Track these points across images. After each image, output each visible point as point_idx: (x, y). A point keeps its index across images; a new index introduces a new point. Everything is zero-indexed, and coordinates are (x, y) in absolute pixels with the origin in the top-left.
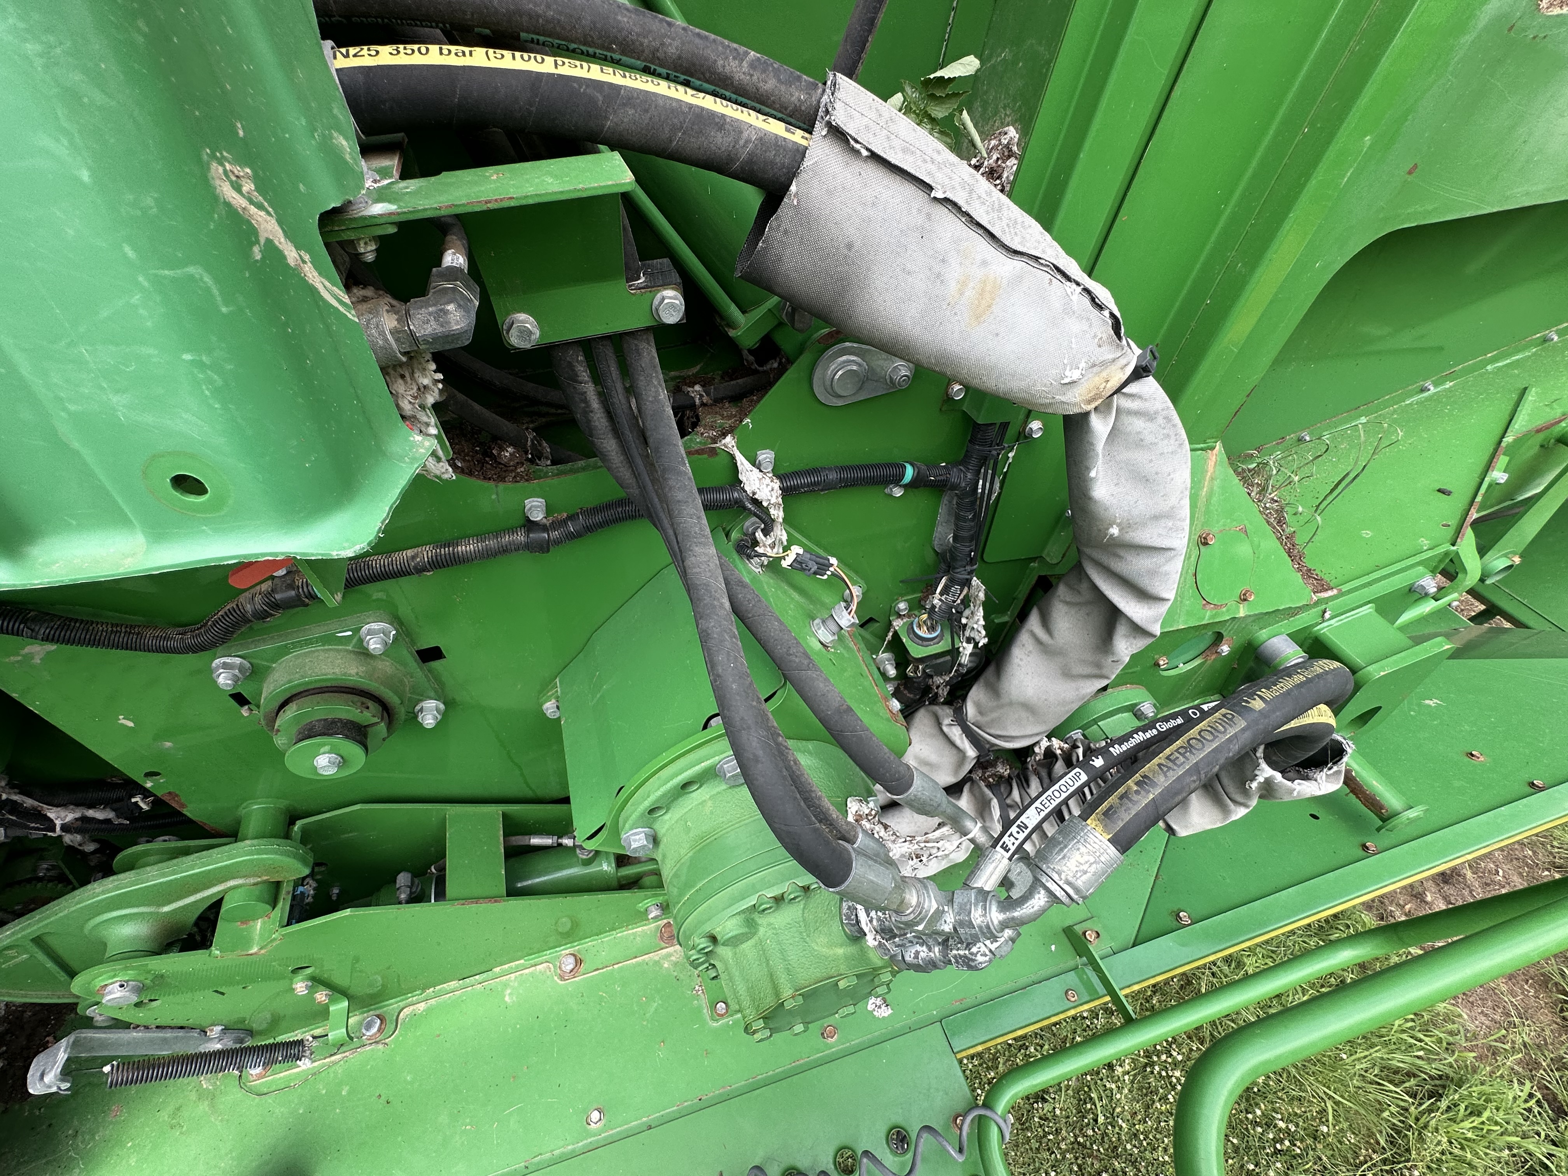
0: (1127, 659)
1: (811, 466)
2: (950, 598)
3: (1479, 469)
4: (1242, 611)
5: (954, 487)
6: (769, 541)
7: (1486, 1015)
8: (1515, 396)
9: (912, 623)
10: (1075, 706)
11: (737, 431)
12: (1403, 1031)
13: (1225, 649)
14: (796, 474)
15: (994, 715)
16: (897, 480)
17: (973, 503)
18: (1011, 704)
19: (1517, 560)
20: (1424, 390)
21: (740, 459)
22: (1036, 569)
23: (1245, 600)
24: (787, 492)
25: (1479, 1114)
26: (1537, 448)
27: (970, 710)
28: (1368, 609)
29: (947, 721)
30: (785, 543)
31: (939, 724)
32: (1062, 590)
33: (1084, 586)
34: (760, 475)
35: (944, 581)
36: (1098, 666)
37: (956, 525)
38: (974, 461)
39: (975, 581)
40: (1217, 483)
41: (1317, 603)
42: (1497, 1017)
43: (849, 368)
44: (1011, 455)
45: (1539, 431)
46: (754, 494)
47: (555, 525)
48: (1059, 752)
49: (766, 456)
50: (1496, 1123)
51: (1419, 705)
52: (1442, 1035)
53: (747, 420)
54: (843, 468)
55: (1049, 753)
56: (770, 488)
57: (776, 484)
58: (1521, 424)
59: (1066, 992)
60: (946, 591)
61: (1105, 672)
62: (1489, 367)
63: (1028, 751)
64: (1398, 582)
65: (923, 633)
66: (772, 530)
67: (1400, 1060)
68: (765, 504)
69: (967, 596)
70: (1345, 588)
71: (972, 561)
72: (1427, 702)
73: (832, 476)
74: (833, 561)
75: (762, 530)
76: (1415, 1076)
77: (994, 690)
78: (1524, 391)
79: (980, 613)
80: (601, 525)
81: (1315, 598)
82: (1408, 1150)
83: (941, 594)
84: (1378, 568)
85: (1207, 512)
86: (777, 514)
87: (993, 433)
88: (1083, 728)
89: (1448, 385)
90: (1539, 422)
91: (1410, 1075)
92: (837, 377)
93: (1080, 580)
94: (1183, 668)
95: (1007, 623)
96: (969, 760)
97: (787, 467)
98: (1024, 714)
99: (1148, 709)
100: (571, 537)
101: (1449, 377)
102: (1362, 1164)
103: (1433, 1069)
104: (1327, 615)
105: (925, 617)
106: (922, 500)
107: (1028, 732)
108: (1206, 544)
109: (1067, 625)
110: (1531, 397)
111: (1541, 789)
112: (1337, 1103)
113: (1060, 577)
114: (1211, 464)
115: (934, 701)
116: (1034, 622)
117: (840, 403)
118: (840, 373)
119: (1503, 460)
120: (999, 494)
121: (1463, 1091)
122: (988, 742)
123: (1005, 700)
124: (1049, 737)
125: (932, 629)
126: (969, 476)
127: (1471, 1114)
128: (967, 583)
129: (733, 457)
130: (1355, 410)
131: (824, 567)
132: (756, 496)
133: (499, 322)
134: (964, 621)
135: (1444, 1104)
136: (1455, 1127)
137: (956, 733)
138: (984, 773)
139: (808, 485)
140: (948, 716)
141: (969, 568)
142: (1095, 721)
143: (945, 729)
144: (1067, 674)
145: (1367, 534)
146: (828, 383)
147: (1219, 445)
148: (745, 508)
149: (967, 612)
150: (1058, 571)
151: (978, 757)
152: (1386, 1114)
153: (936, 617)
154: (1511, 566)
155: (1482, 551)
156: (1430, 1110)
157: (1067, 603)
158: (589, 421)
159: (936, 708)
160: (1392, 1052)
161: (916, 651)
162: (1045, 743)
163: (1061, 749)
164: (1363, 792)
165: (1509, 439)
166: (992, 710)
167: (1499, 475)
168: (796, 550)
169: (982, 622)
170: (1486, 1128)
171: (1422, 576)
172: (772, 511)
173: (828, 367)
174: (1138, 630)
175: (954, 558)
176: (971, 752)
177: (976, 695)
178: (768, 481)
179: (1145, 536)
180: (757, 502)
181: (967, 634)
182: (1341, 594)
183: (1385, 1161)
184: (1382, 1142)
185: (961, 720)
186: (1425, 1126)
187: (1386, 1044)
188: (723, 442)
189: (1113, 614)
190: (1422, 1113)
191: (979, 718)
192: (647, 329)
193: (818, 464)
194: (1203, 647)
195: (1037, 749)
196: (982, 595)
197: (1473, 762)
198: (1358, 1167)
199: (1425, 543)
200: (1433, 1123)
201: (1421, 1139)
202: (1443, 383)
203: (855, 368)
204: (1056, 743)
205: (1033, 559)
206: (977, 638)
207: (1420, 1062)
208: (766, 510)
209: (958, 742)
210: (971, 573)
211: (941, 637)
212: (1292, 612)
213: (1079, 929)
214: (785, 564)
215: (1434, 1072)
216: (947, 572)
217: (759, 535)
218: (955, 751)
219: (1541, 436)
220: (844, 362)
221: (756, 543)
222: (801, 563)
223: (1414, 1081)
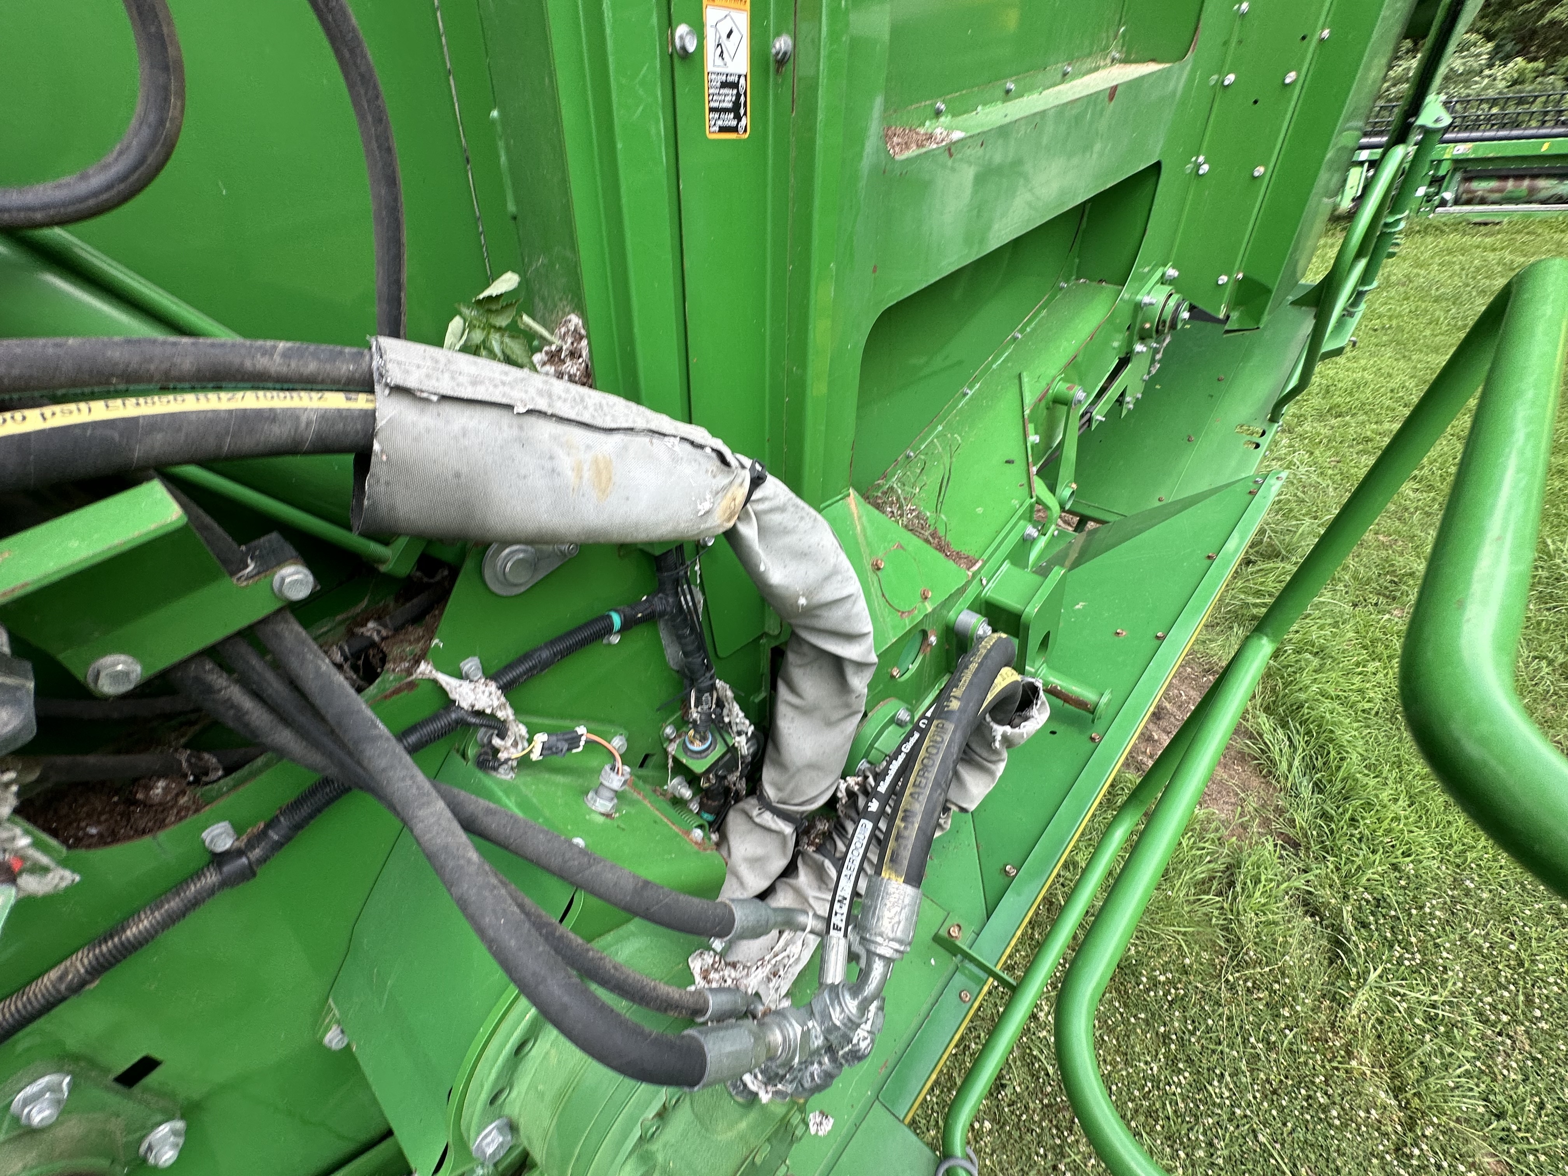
0: (866, 690)
1: (521, 653)
2: (705, 707)
3: (1021, 437)
4: (929, 607)
5: (662, 614)
6: (509, 741)
7: (1227, 803)
8: (1017, 381)
9: (684, 743)
10: (848, 747)
11: (429, 655)
12: (1192, 848)
13: (933, 639)
14: (510, 667)
15: (791, 786)
16: (609, 630)
17: (685, 619)
18: (799, 770)
19: (1074, 486)
20: (965, 394)
21: (444, 679)
22: (766, 645)
23: (926, 598)
24: (506, 689)
25: (1260, 882)
26: (1045, 411)
27: (770, 792)
28: (1007, 565)
29: (755, 812)
30: (527, 736)
31: (750, 818)
32: (791, 657)
33: (805, 649)
34: (472, 686)
35: (693, 694)
36: (847, 705)
37: (680, 643)
38: (669, 587)
39: (719, 683)
40: (864, 519)
41: (974, 575)
42: (1233, 800)
43: (515, 558)
44: (697, 568)
45: (1040, 400)
46: (473, 706)
47: (251, 844)
48: (856, 788)
49: (471, 665)
50: (1271, 880)
51: (1074, 611)
52: (1212, 836)
53: (436, 641)
54: (552, 643)
55: (850, 793)
56: (487, 694)
57: (493, 687)
58: (1029, 400)
59: (960, 996)
60: (698, 703)
61: (855, 708)
62: (994, 366)
63: (834, 799)
64: (1013, 539)
65: (697, 746)
66: (507, 730)
67: (1201, 872)
68: (488, 711)
69: (718, 699)
70: (985, 557)
71: (708, 668)
72: (1077, 607)
73: (545, 654)
74: (581, 730)
75: (498, 735)
76: (1214, 878)
77: (781, 765)
78: (1020, 376)
79: (736, 708)
80: (311, 816)
81: (970, 574)
82: (1239, 939)
83: (696, 706)
84: (998, 533)
85: (869, 544)
86: (506, 713)
87: (672, 559)
88: (866, 756)
89: (977, 386)
90: (1038, 394)
91: (1212, 879)
92: (507, 569)
93: (800, 644)
94: (913, 668)
95: (765, 699)
96: (789, 838)
97: (496, 665)
98: (814, 774)
99: (904, 715)
100: (278, 846)
101: (976, 380)
102: (1221, 971)
103: (1219, 866)
104: (984, 582)
105: (692, 732)
106: (641, 637)
107: (824, 787)
108: (879, 569)
109: (809, 683)
110: (1025, 379)
111: (1164, 638)
112: (1184, 934)
113: (786, 643)
114: (853, 506)
115: (738, 798)
116: (783, 691)
117: (523, 589)
118: (509, 565)
119: (1031, 428)
120: (705, 601)
121: (1243, 870)
122: (797, 812)
123: (793, 769)
124: (844, 777)
125: (703, 739)
126: (671, 600)
127: (1255, 884)
128: (713, 687)
129: (435, 682)
130: (931, 423)
131: (574, 741)
132: (476, 708)
133: (80, 676)
134: (727, 720)
135: (1238, 889)
136: (1253, 901)
137: (767, 819)
138: (809, 838)
139: (525, 673)
140: (754, 806)
141: (708, 675)
142: (871, 746)
143: (757, 820)
144: (830, 724)
145: (980, 510)
146: (501, 577)
147: (851, 491)
148: (469, 725)
149: (725, 711)
150: (783, 639)
151: (796, 829)
152: (1214, 921)
153: (701, 729)
154: (1073, 493)
155: (1052, 489)
156: (1234, 899)
157: (800, 666)
158: (247, 725)
159: (741, 805)
160: (1193, 869)
161: (699, 766)
162: (843, 786)
163: (857, 783)
164: (1071, 699)
165: (1027, 412)
166: (787, 783)
167: (1034, 439)
168: (541, 738)
169: (741, 714)
170: (1268, 888)
171: (1025, 528)
172: (500, 714)
173: (495, 565)
174: (861, 666)
175: (692, 672)
176: (788, 829)
177: (768, 775)
178: (482, 688)
179: (829, 594)
180: (480, 713)
181: (735, 729)
182: (985, 563)
183: (1232, 959)
184: (1223, 945)
185: (766, 805)
186: (1238, 913)
187: (1187, 866)
188: (418, 671)
189: (838, 664)
190: (1231, 904)
191: (780, 795)
192: (279, 611)
193: (527, 648)
194: (918, 645)
195: (839, 795)
196: (729, 694)
197: (1121, 638)
198: (1220, 976)
199: (1015, 503)
200: (1240, 907)
201: (1241, 925)
202: (973, 386)
203: (521, 556)
204: (851, 781)
205: (761, 637)
206: (745, 729)
207: (1211, 866)
208: (493, 716)
209: (773, 826)
210: (712, 677)
211: (714, 744)
212: (962, 591)
213: (943, 932)
214: (535, 756)
215: (1222, 867)
216: (692, 686)
217: (496, 741)
218: (774, 836)
219: (1043, 403)
220: (508, 554)
221: (496, 751)
222: (550, 748)
223: (1215, 883)
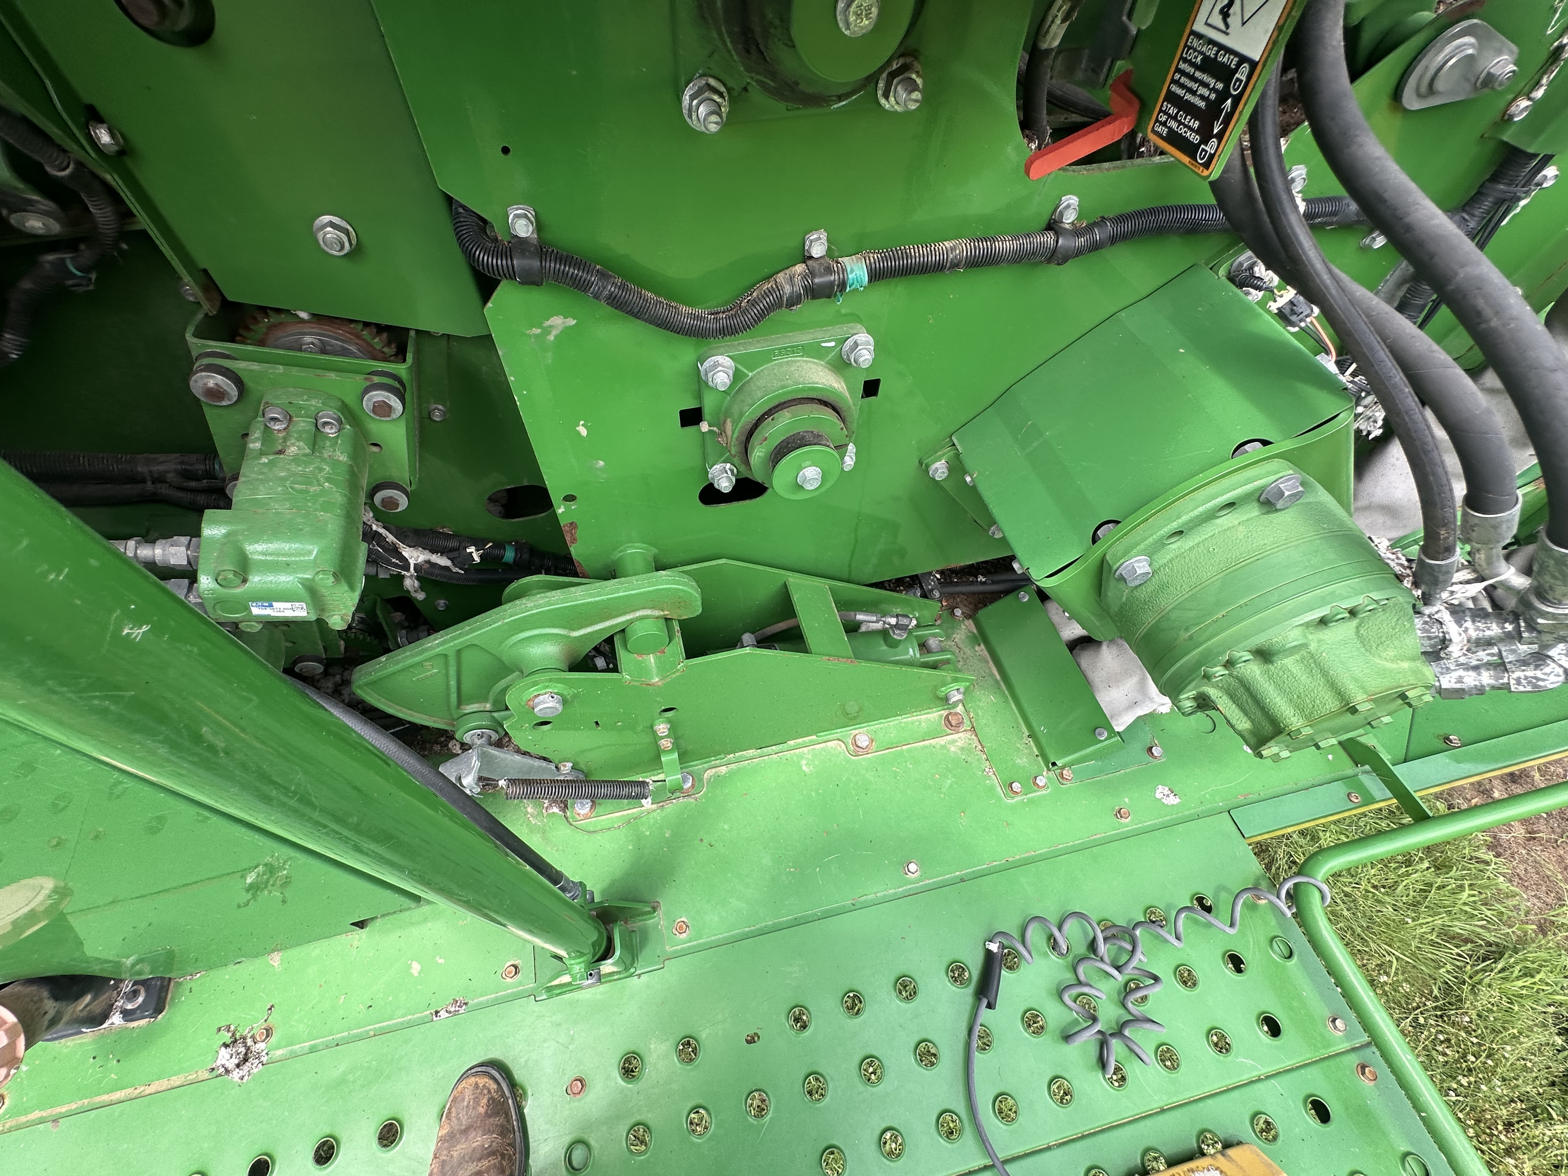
12: (1465, 904)
25: (1532, 976)
52: (1504, 909)
59: (1349, 795)
67: (1459, 927)
76: (1472, 942)
82: (1461, 1000)
91: (1467, 941)
102: (1415, 1009)
103: (1489, 936)
121: (1520, 956)
127: (1525, 975)
135: (1500, 966)
136: (1508, 985)
152: (1442, 971)
156: (1484, 970)
160: (1452, 920)
170: (1536, 987)
183: (1437, 1008)
184: (1436, 992)
186: (1480, 982)
187: (1449, 913)
190: (1477, 972)
200: (1487, 981)
201: (1474, 992)
207: (1479, 930)
215: (1492, 939)
223: (1469, 946)
